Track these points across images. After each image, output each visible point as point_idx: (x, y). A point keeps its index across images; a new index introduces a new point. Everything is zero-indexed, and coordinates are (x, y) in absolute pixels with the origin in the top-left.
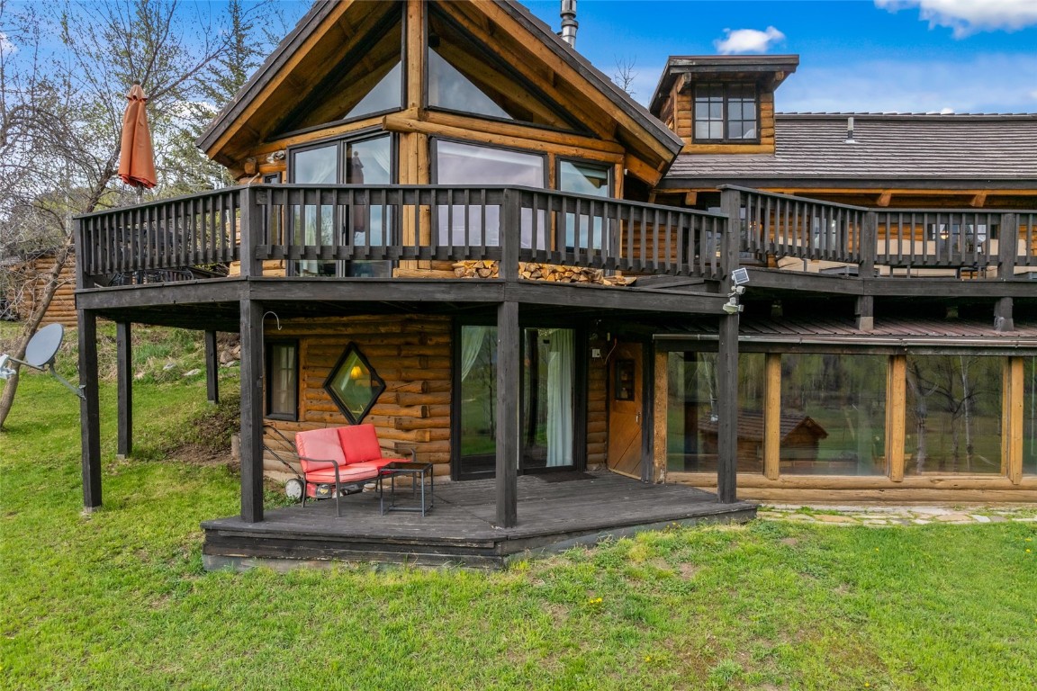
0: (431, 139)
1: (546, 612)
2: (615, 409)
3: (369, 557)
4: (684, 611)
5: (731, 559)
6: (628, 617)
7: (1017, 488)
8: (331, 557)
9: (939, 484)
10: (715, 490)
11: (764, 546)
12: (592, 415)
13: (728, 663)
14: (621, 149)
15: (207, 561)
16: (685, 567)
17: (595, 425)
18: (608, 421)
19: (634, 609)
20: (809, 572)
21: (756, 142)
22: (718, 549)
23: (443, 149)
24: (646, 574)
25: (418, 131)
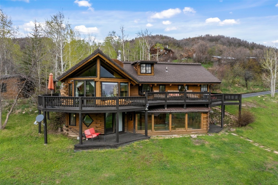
0: (101, 82)
1: (124, 153)
2: (129, 122)
3: (99, 148)
4: (141, 152)
5: (147, 145)
6: (135, 153)
7: (187, 131)
8: (93, 148)
9: (176, 132)
10: (144, 134)
11: (151, 143)
12: (125, 123)
13: (146, 157)
14: (130, 80)
15: (75, 151)
16: (141, 146)
17: (126, 124)
18: (128, 123)
19: (135, 152)
20: (157, 146)
21: (151, 73)
22: (145, 143)
23: (103, 83)
24: (136, 148)
25: (99, 81)
